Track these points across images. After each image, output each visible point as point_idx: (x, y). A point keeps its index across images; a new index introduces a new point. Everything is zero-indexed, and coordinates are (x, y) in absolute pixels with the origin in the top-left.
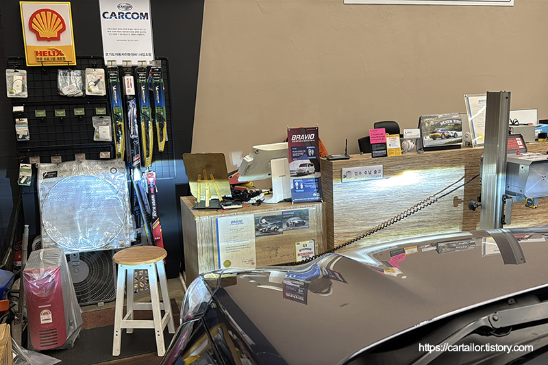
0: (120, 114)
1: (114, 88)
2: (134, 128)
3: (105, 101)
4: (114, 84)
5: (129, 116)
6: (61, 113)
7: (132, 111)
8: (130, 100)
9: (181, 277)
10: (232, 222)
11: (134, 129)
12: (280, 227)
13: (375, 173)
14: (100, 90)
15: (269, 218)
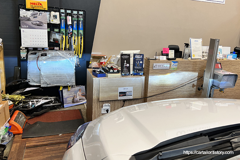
0: (64, 32)
1: (63, 21)
3: (58, 26)
14: (57, 21)
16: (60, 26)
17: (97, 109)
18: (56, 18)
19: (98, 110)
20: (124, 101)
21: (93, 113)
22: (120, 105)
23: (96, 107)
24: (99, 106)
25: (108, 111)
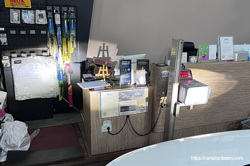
0: (53, 33)
1: (50, 20)
3: (45, 27)
4: (50, 18)
5: (57, 35)
6: (23, 32)
7: (59, 33)
8: (58, 27)
10: (108, 94)
11: (60, 41)
12: (130, 97)
14: (43, 21)
15: (125, 93)
18: (43, 18)
19: (98, 128)
20: (128, 116)
21: (92, 131)
22: (122, 121)
23: (95, 126)
24: (98, 123)
25: (109, 129)
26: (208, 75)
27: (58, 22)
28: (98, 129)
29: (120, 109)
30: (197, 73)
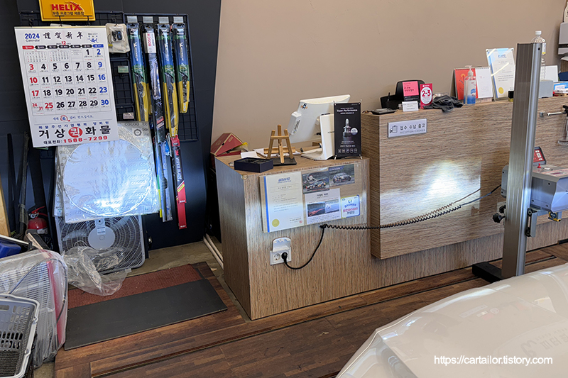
0: (141, 73)
1: (135, 45)
2: (157, 89)
5: (152, 76)
7: (154, 72)
8: (151, 58)
9: (205, 240)
10: (280, 180)
12: (326, 184)
13: (420, 127)
14: (123, 47)
15: (316, 175)
16: (129, 59)
17: (259, 253)
18: (121, 39)
20: (323, 227)
21: (250, 265)
22: (312, 238)
23: (257, 251)
24: (263, 245)
25: (286, 257)
26: (479, 128)
27: (152, 49)
28: (262, 259)
29: (307, 211)
30: (457, 124)
